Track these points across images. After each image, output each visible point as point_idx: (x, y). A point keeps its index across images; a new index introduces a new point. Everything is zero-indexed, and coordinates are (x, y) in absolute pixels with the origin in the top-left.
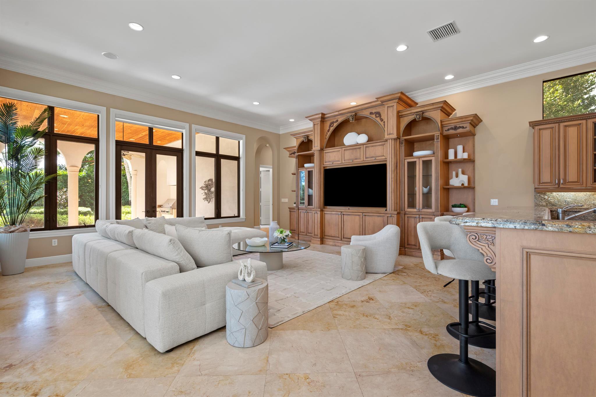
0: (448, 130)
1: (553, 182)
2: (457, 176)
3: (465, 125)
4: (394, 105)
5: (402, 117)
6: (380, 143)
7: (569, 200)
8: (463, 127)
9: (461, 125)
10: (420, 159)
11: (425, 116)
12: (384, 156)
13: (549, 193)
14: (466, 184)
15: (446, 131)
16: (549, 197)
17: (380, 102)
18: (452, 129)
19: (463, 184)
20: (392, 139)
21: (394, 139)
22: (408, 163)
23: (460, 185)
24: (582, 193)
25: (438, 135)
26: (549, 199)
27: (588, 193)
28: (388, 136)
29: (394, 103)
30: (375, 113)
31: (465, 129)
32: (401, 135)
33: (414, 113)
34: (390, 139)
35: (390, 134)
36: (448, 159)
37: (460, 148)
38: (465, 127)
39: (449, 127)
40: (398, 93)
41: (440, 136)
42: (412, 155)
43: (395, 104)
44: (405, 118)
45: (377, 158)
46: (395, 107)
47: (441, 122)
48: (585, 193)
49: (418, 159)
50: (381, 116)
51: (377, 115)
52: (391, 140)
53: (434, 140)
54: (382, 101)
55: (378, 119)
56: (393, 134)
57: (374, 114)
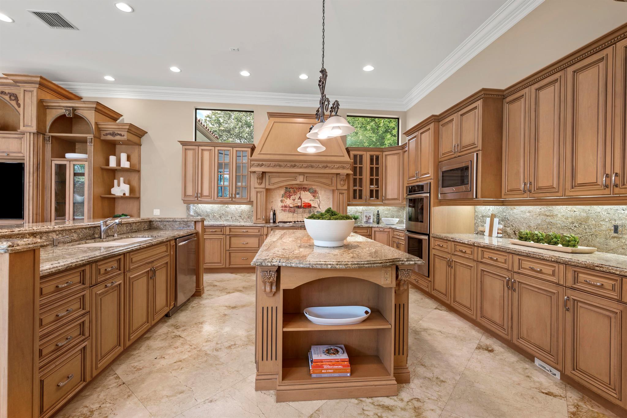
0: (107, 134)
1: (194, 196)
2: (119, 185)
3: (123, 133)
4: (33, 91)
5: (48, 108)
6: (16, 136)
7: (208, 210)
8: (121, 135)
9: (119, 132)
10: (71, 162)
11: (77, 114)
12: (22, 153)
13: (196, 205)
14: (127, 194)
15: (104, 135)
16: (196, 208)
17: (12, 81)
18: (110, 134)
19: (124, 194)
20: (30, 133)
21: (34, 133)
22: (56, 165)
23: (122, 195)
24: (216, 205)
25: (91, 138)
26: (196, 209)
27: (220, 205)
28: (24, 127)
29: (34, 88)
30: (9, 93)
31: (122, 137)
32: (48, 131)
33: (64, 107)
34: (27, 132)
35: (28, 126)
36: (109, 166)
37: (124, 156)
38: (122, 135)
39: (108, 132)
40: (37, 77)
41: (93, 139)
42: (64, 157)
43: (35, 90)
44: (54, 111)
45: (11, 155)
46: (35, 94)
47: (97, 124)
48: (218, 205)
49: (69, 162)
50: (18, 101)
51: (13, 98)
52: (28, 134)
53: (87, 143)
54: (15, 80)
55: (14, 103)
56: (31, 126)
57: (7, 95)
